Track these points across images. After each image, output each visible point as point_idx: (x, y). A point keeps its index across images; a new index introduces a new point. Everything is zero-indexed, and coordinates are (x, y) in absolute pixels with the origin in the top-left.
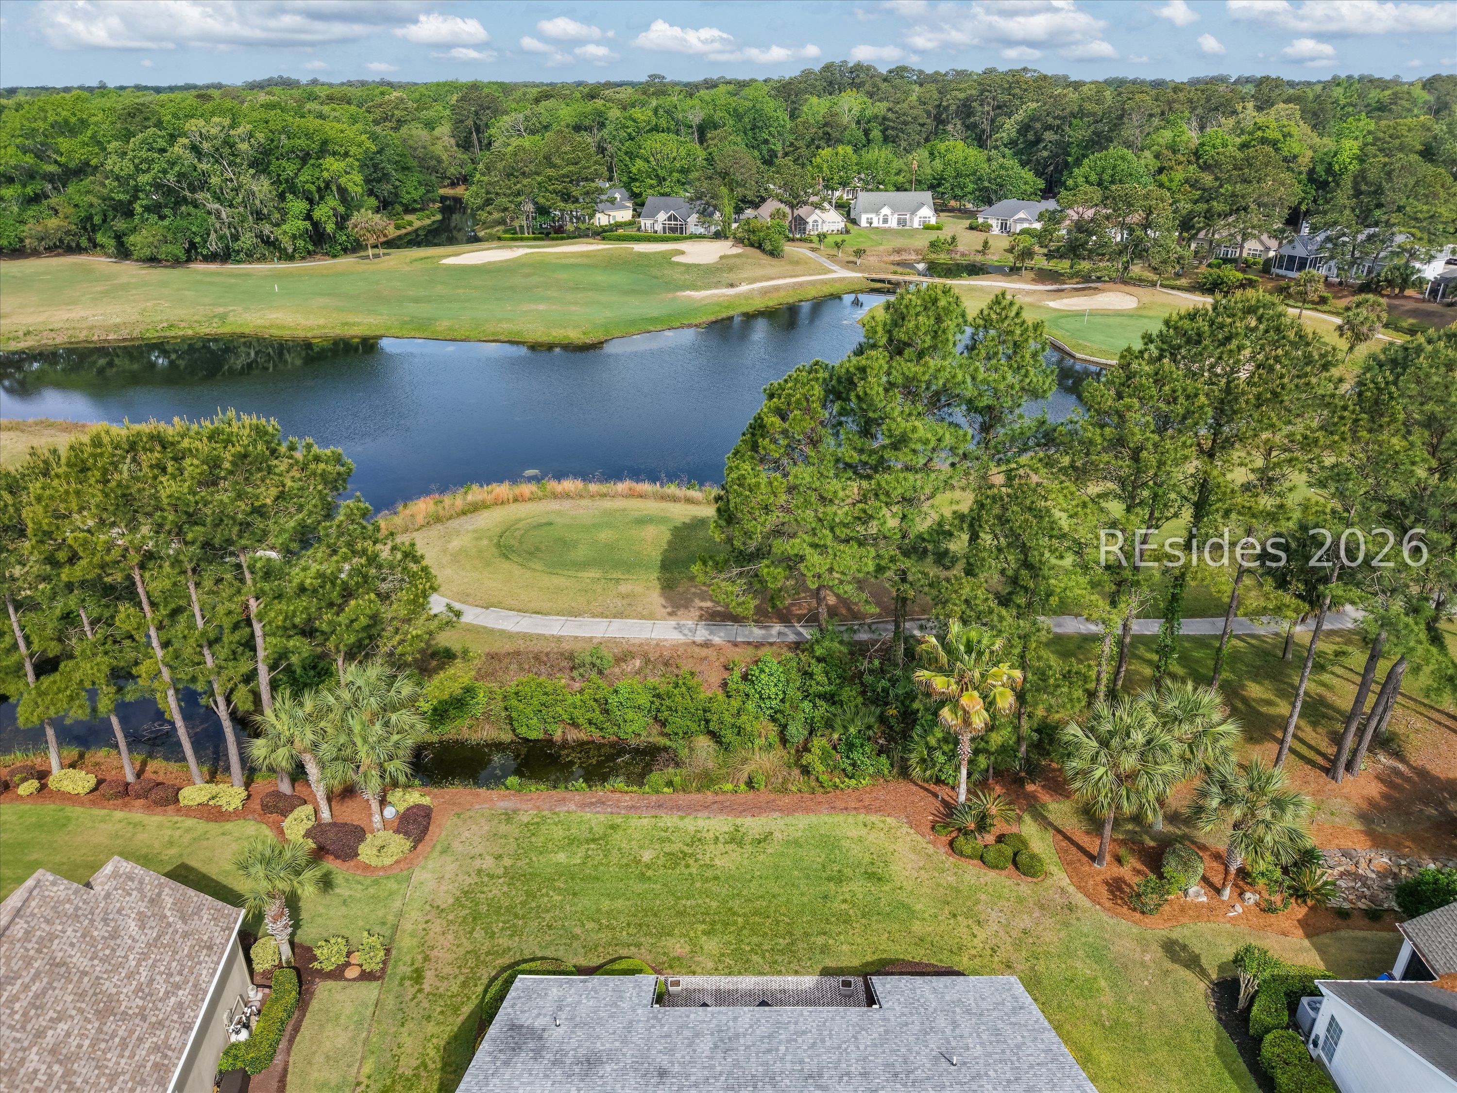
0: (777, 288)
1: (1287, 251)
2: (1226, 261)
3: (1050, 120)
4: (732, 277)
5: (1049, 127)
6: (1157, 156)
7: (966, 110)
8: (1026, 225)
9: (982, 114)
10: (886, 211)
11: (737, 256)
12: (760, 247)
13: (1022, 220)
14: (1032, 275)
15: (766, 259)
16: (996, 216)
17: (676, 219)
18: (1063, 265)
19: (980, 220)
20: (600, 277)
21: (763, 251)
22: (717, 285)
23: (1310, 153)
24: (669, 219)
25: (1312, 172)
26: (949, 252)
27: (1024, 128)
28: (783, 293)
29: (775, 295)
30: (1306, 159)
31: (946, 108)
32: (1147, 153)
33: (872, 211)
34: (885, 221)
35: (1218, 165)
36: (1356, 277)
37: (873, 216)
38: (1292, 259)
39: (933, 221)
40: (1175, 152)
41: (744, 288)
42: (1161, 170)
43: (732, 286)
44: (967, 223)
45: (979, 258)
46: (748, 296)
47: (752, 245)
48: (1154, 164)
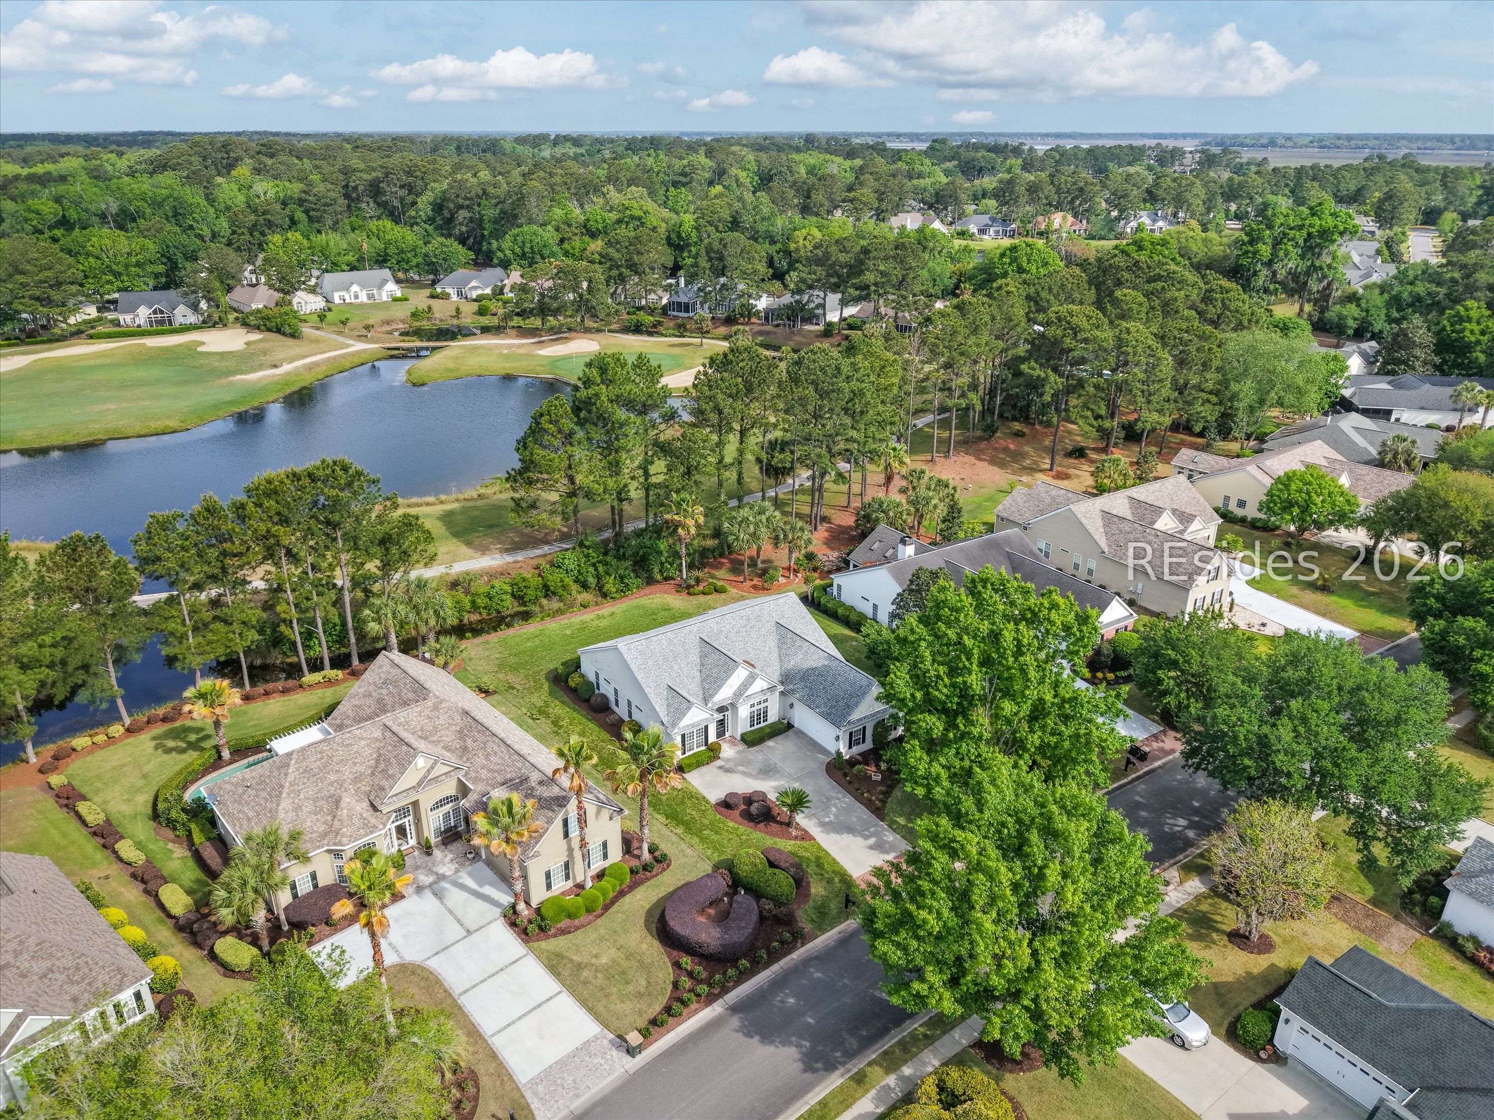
0: (316, 364)
1: (675, 299)
2: (640, 308)
3: (461, 201)
4: (269, 358)
5: (461, 207)
6: (557, 229)
7: (375, 190)
8: (479, 292)
9: (393, 193)
10: (355, 288)
11: (260, 341)
12: (279, 331)
13: (475, 288)
14: (514, 332)
15: (290, 341)
16: (450, 285)
17: (162, 312)
18: (537, 322)
19: (439, 290)
20: (139, 373)
21: (284, 334)
22: (261, 367)
23: (664, 225)
24: (155, 312)
25: (668, 239)
26: (429, 319)
27: (438, 207)
28: (324, 368)
29: (319, 369)
30: (663, 228)
31: (355, 188)
32: (549, 227)
33: (342, 290)
34: (356, 297)
35: (618, 242)
36: (721, 314)
37: (344, 293)
38: (679, 304)
39: (399, 294)
40: (570, 226)
41: (287, 368)
42: (562, 241)
43: (275, 366)
44: (427, 292)
45: (455, 322)
46: (296, 372)
47: (269, 330)
48: (557, 236)
